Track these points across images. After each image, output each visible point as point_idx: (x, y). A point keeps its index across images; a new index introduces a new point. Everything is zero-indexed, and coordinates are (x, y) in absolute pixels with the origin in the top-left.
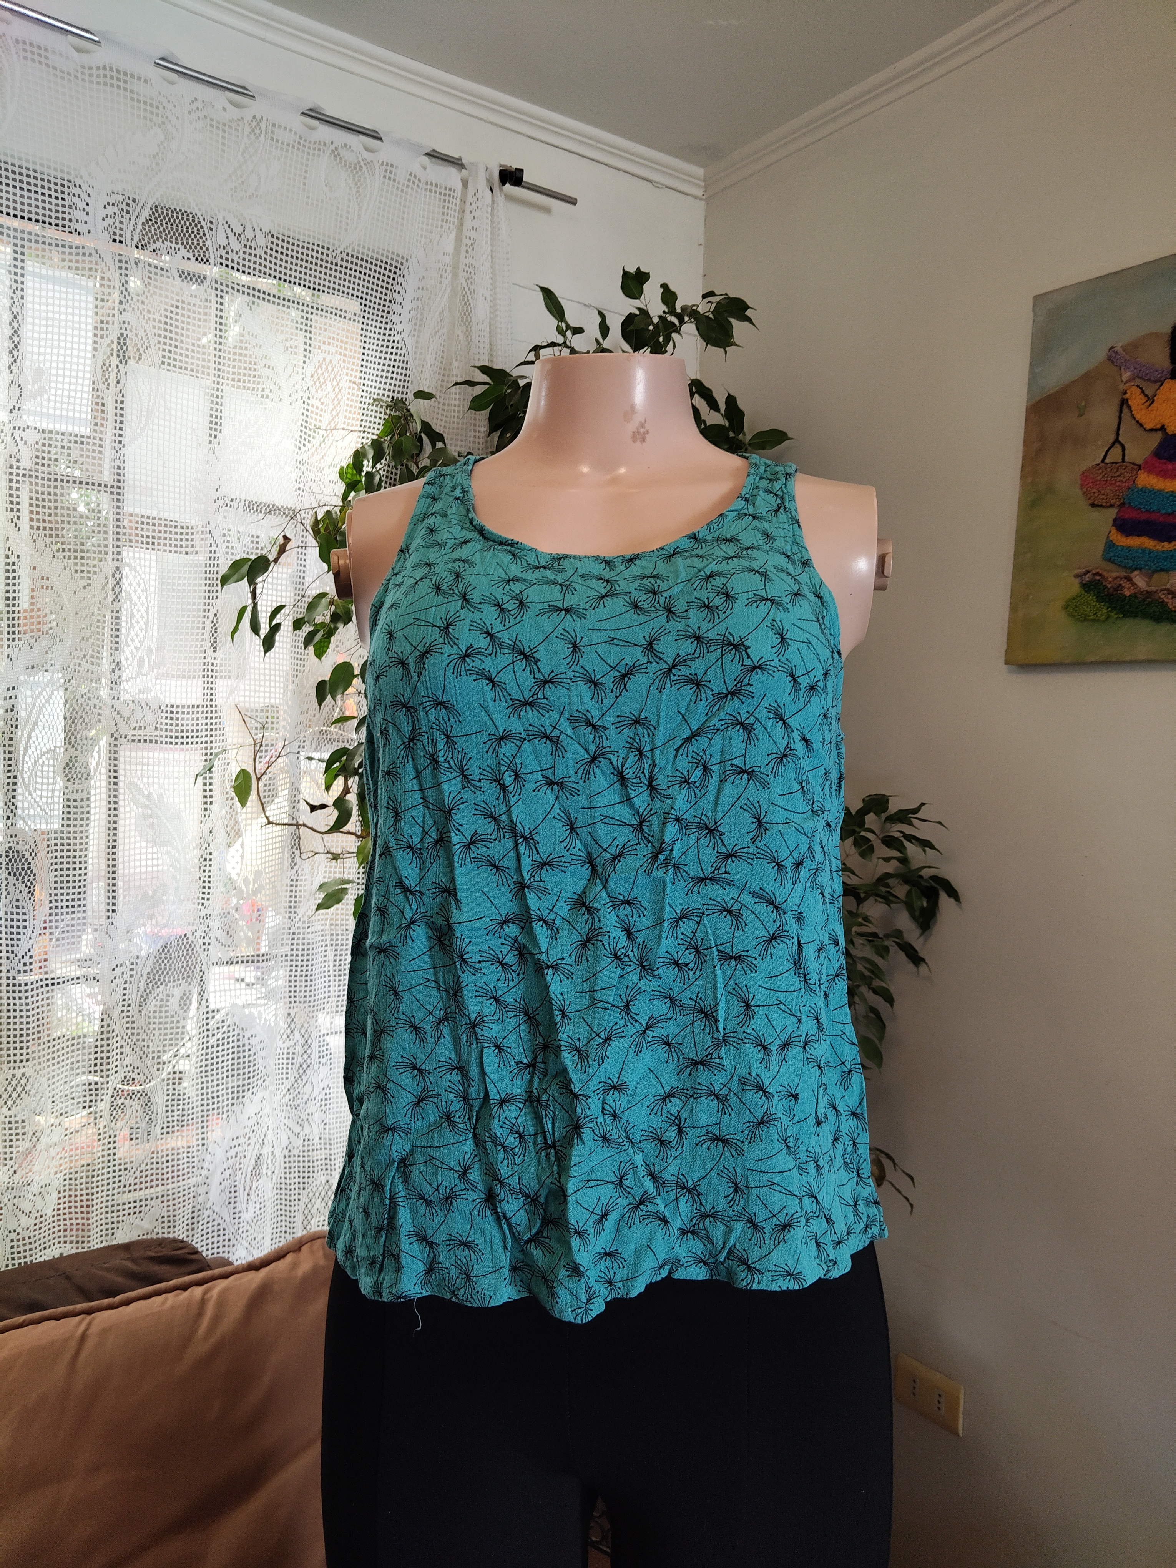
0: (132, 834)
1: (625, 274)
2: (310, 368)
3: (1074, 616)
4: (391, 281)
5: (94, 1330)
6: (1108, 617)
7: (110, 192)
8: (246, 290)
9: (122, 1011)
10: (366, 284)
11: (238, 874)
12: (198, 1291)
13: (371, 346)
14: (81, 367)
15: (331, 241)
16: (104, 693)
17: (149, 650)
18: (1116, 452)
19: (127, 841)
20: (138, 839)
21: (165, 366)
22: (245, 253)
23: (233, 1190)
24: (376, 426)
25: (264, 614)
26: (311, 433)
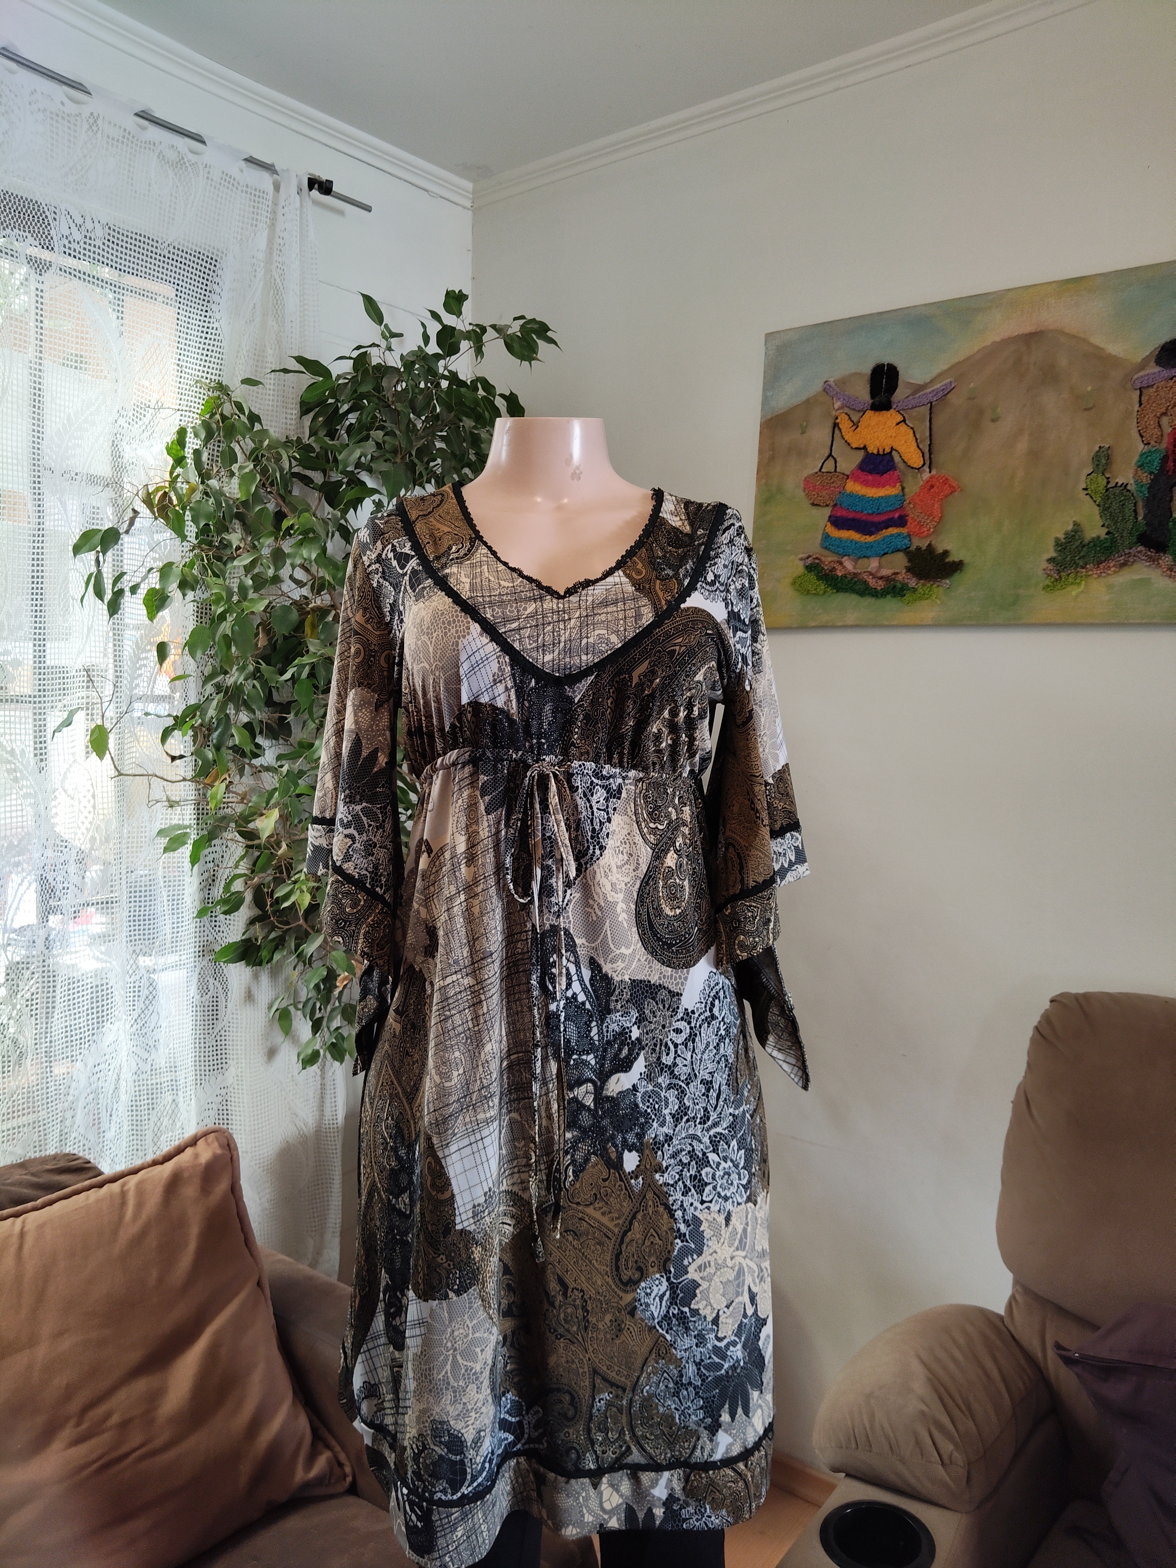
1: (449, 294)
3: (799, 591)
4: (211, 273)
5: (29, 1227)
6: (825, 592)
10: (189, 275)
11: (91, 823)
12: (116, 1187)
13: (193, 332)
15: (160, 235)
18: (830, 463)
22: (85, 243)
23: (96, 1112)
24: (196, 405)
25: (106, 581)
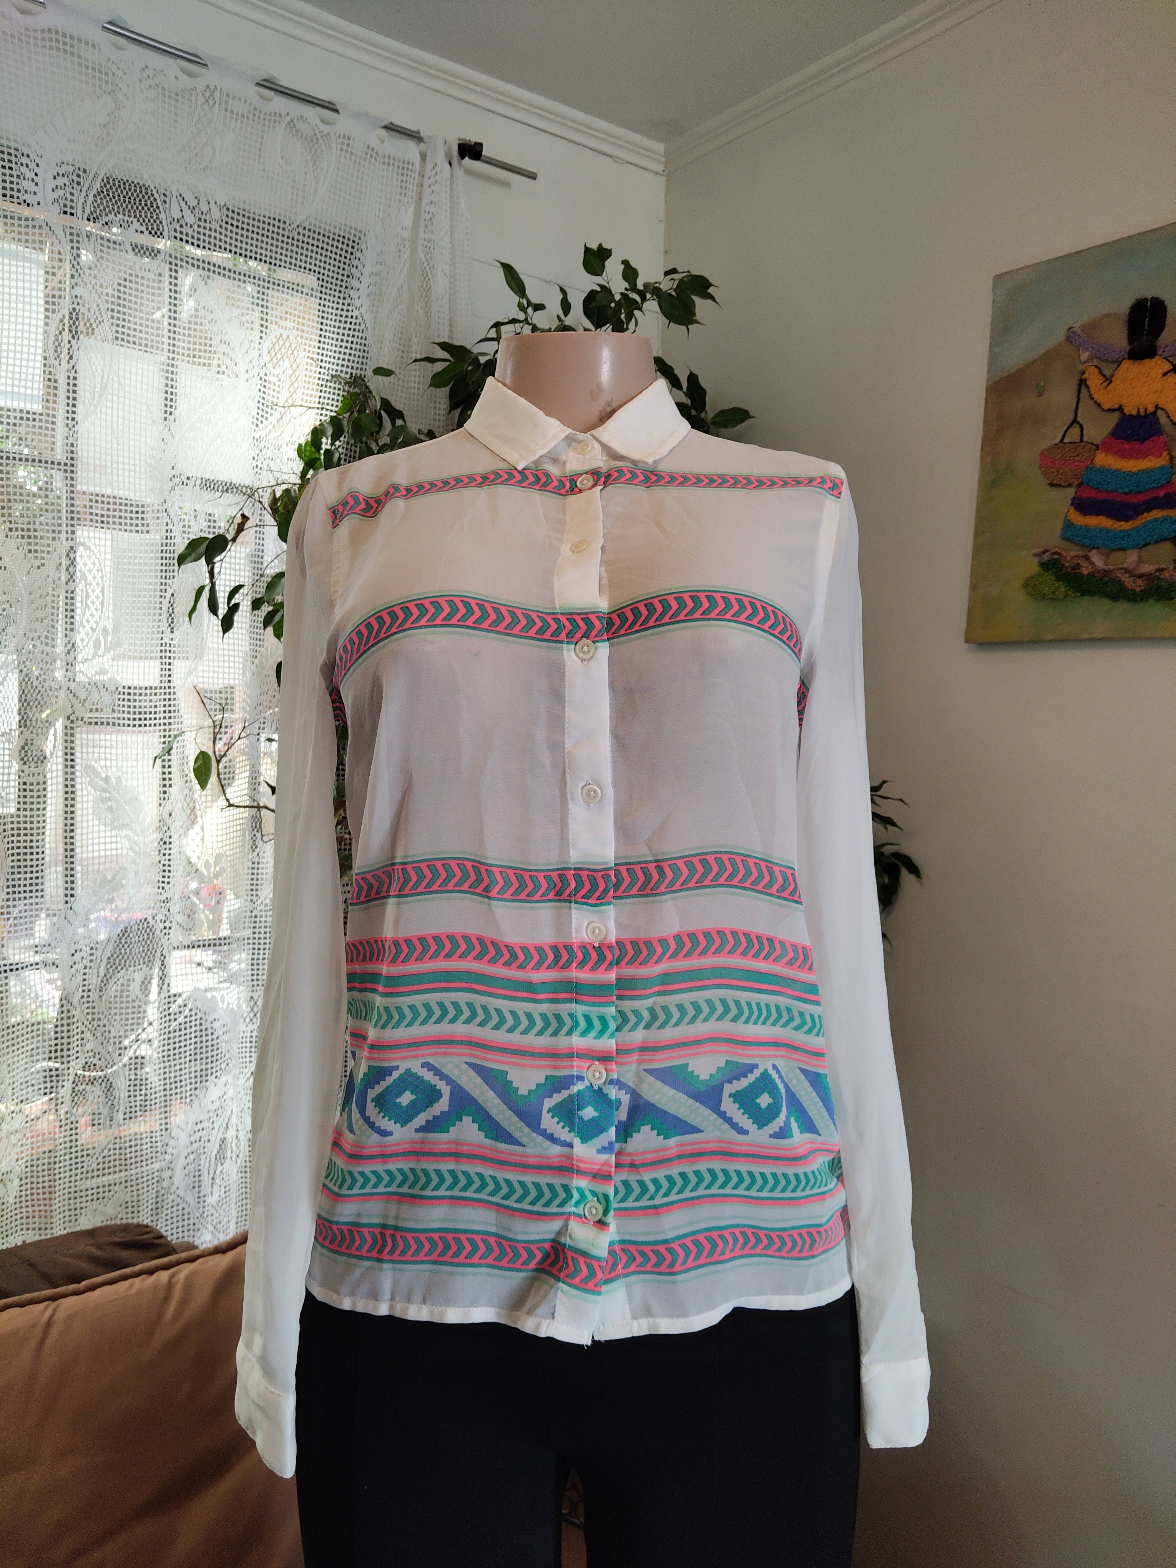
0: (90, 817)
1: (587, 250)
2: (267, 344)
3: (1032, 595)
4: (348, 256)
5: (60, 1315)
6: (1066, 596)
7: (59, 162)
8: (201, 265)
9: (83, 997)
10: (323, 258)
11: (199, 858)
12: (164, 1275)
13: (329, 322)
14: (33, 343)
15: (288, 215)
16: (59, 674)
17: (105, 631)
18: (1075, 431)
19: (85, 824)
20: (96, 823)
21: (119, 342)
23: (197, 1174)
24: (335, 403)
25: (222, 594)
26: (269, 410)
